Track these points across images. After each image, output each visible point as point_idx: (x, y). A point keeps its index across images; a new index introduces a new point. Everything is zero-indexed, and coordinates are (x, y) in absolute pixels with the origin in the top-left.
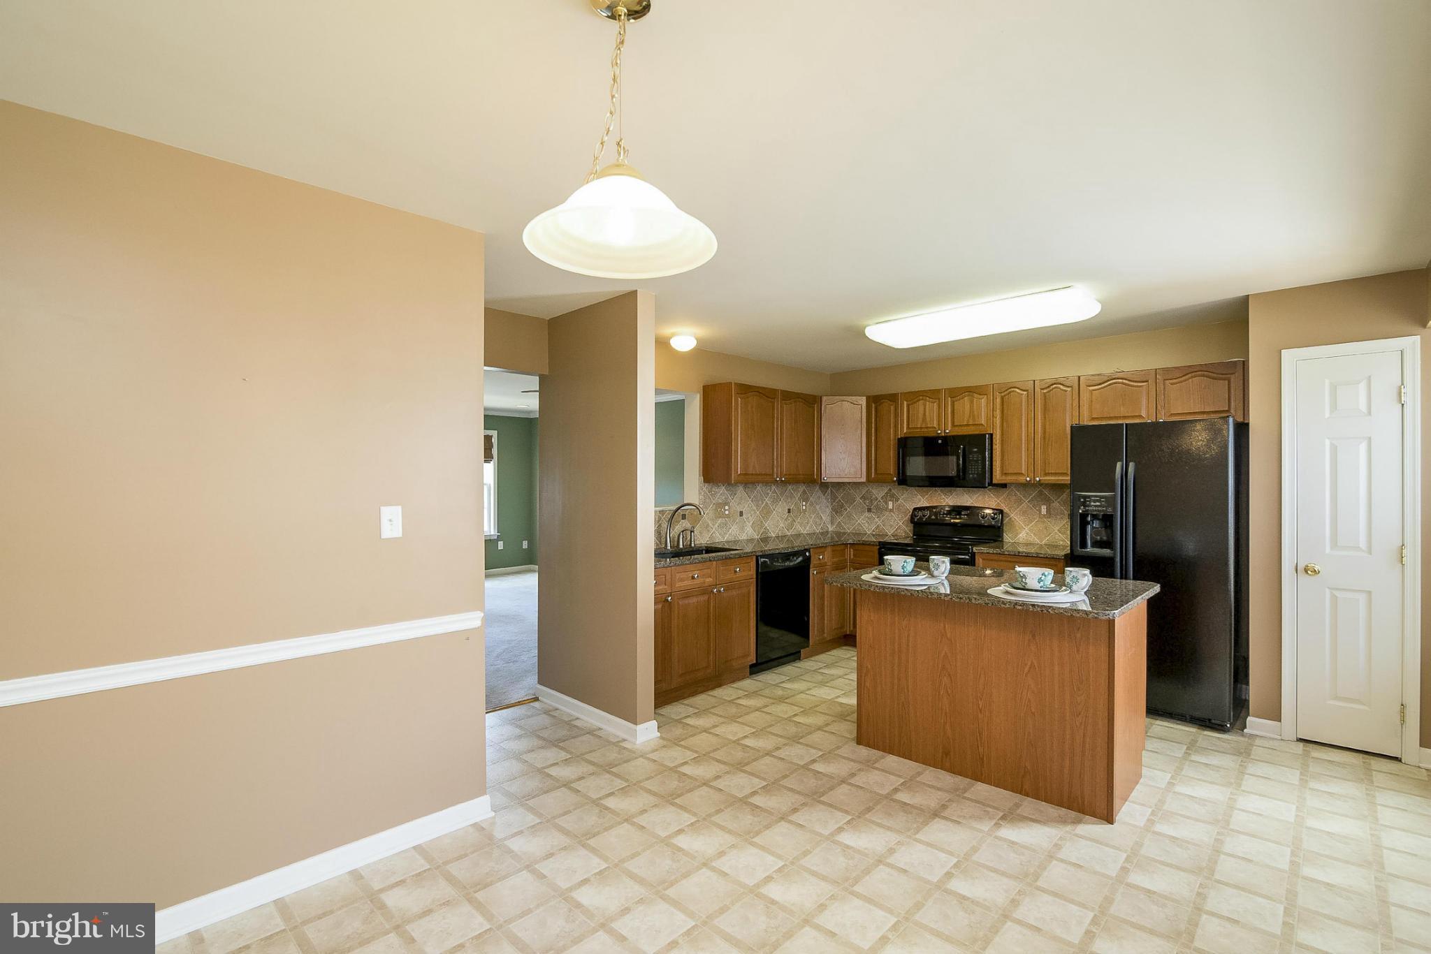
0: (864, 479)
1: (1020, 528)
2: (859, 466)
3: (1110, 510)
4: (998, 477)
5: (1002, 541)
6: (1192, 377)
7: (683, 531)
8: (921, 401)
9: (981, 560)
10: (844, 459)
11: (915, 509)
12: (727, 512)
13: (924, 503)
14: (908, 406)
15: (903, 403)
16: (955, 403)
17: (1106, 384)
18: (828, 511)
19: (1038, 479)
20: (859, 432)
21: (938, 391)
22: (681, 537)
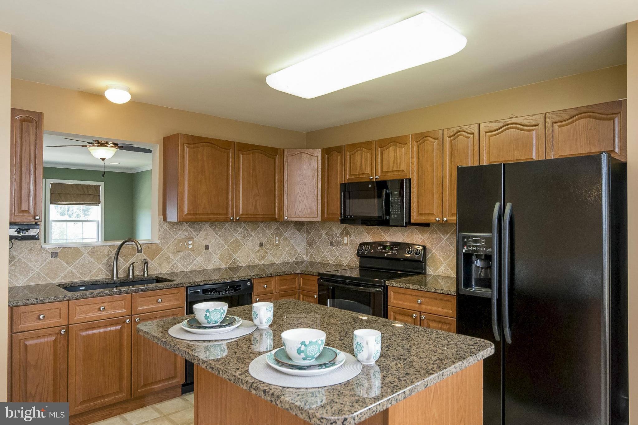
0: (319, 219)
1: (440, 263)
2: (315, 207)
3: (489, 250)
4: (415, 217)
5: (425, 274)
6: (579, 119)
7: (133, 264)
8: (359, 152)
9: (392, 293)
10: (303, 201)
11: (361, 244)
12: (190, 246)
13: (368, 239)
14: (350, 156)
15: (347, 153)
16: (384, 152)
17: (502, 129)
18: (304, 244)
19: (445, 219)
20: (315, 179)
21: (371, 143)
22: (131, 268)
